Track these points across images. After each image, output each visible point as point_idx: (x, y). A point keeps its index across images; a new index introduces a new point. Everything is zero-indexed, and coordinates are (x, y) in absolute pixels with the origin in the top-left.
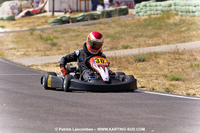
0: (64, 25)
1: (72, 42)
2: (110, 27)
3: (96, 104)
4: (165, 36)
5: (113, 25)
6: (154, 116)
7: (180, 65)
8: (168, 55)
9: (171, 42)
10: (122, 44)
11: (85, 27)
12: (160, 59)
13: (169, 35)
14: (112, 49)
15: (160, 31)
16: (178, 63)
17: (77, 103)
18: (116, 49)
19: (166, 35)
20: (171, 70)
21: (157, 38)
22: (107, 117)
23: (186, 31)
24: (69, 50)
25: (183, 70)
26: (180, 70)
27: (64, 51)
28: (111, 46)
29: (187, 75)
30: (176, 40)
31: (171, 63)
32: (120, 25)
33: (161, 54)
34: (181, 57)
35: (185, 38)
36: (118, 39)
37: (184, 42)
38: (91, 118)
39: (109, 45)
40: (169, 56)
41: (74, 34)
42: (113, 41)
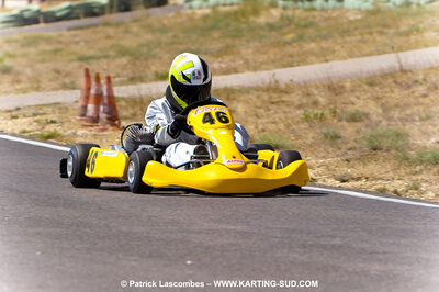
0: (27, 28)
1: (46, 65)
2: (127, 32)
3: (97, 199)
4: (247, 52)
5: (135, 28)
6: (224, 226)
7: (283, 116)
8: (256, 93)
9: (263, 66)
10: (153, 69)
11: (73, 32)
12: (239, 101)
13: (257, 51)
14: (133, 80)
15: (237, 42)
16: (276, 112)
17: (58, 198)
18: (141, 79)
19: (250, 51)
20: (261, 127)
21: (231, 57)
22: (124, 229)
23: (293, 41)
24: (38, 81)
25: (288, 126)
26: (282, 126)
27: (28, 85)
28: (131, 75)
29: (298, 137)
30: (273, 61)
31: (262, 111)
32: (150, 29)
33: (240, 91)
34: (284, 99)
35: (291, 56)
36: (146, 59)
37: (291, 66)
38: (88, 230)
39: (125, 73)
40: (258, 97)
41: (48, 48)
42: (134, 64)
